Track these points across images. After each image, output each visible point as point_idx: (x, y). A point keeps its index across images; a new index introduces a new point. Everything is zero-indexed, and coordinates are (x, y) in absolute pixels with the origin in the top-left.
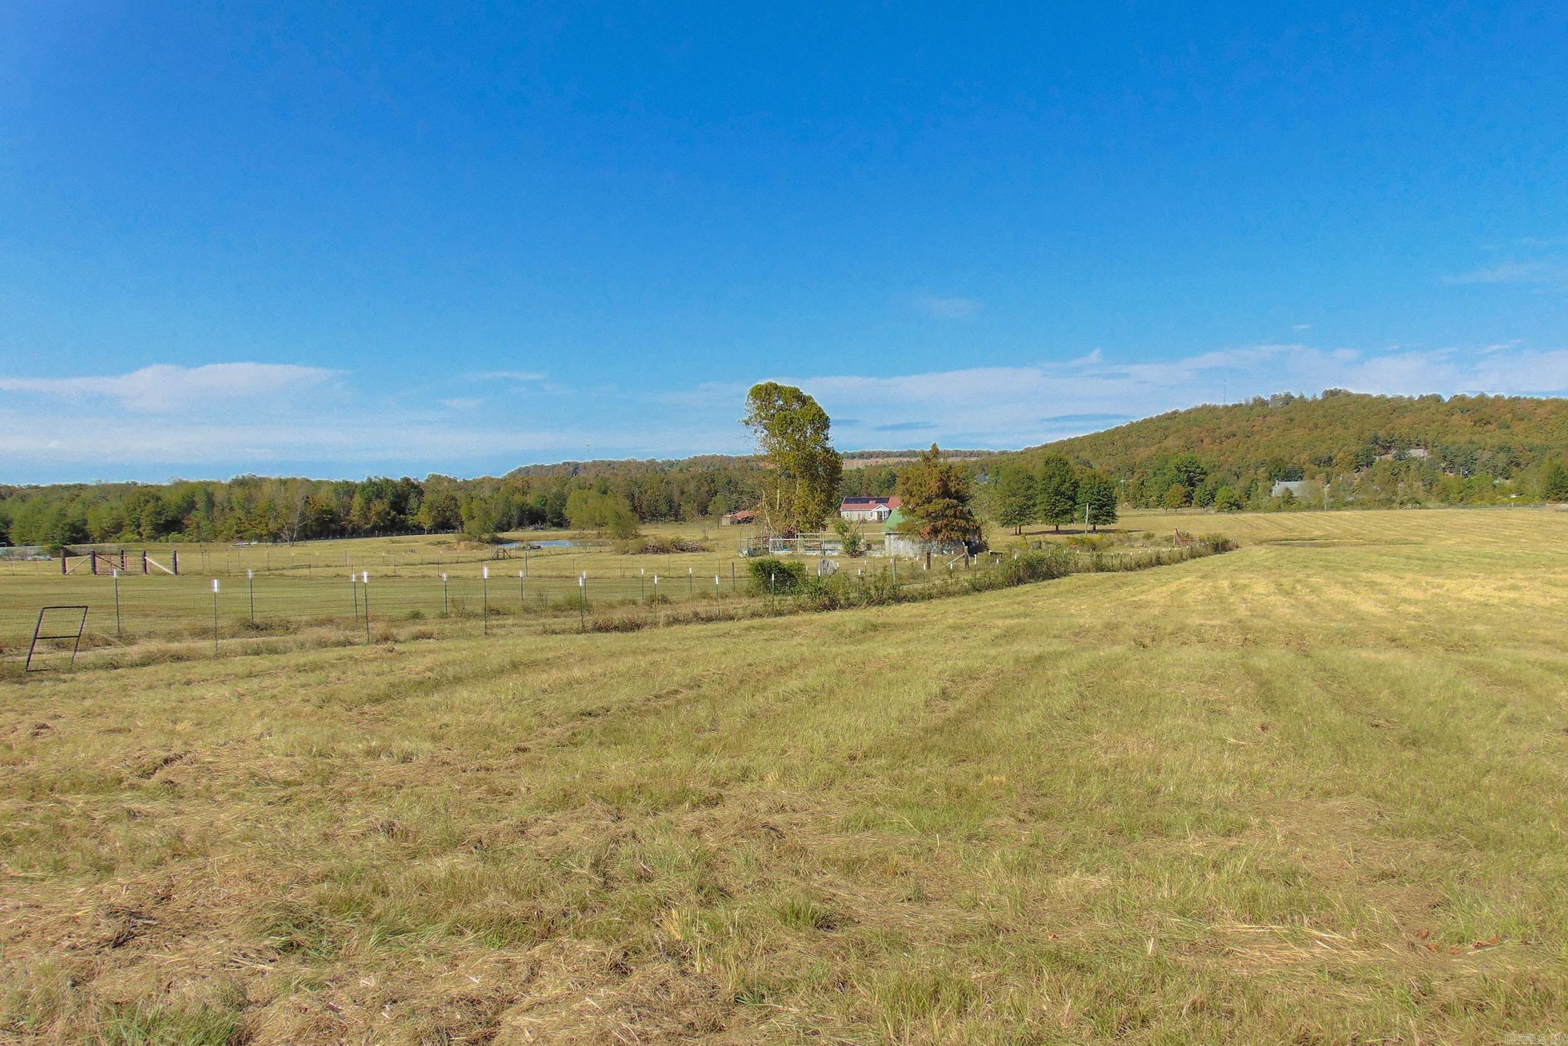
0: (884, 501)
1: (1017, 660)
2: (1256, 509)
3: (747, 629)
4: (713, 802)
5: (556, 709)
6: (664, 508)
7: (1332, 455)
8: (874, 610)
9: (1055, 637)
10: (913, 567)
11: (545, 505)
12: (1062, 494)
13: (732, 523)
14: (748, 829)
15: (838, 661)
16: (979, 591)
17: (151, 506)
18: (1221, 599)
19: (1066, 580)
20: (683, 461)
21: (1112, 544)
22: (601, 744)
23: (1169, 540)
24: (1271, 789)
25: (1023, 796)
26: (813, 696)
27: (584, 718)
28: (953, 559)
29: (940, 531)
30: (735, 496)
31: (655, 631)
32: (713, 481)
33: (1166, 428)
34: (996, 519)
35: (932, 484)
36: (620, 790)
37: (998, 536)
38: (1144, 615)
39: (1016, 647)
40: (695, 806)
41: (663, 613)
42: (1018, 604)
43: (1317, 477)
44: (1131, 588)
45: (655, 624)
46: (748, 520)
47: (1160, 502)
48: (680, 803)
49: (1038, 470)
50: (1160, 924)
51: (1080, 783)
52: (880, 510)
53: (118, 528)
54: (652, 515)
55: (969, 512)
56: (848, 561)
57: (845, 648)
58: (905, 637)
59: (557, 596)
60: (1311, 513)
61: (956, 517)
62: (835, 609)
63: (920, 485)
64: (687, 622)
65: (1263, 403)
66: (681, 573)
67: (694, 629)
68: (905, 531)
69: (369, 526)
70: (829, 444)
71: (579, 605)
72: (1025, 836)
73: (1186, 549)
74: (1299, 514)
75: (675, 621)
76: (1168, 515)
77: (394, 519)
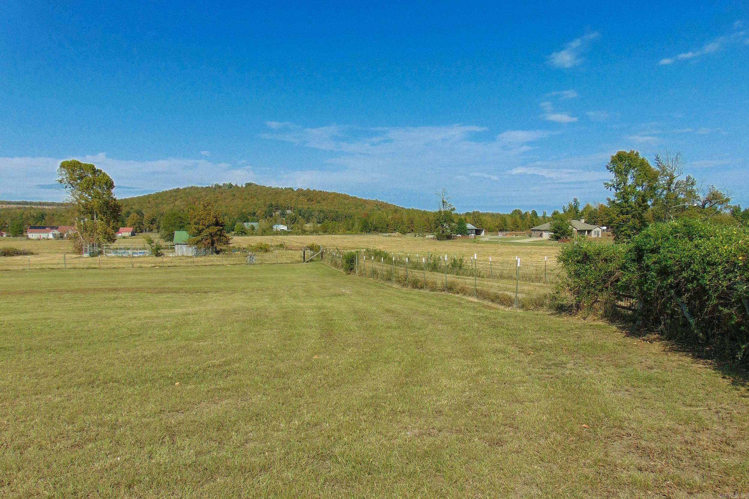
7: (255, 211)
33: (175, 196)
65: (220, 187)
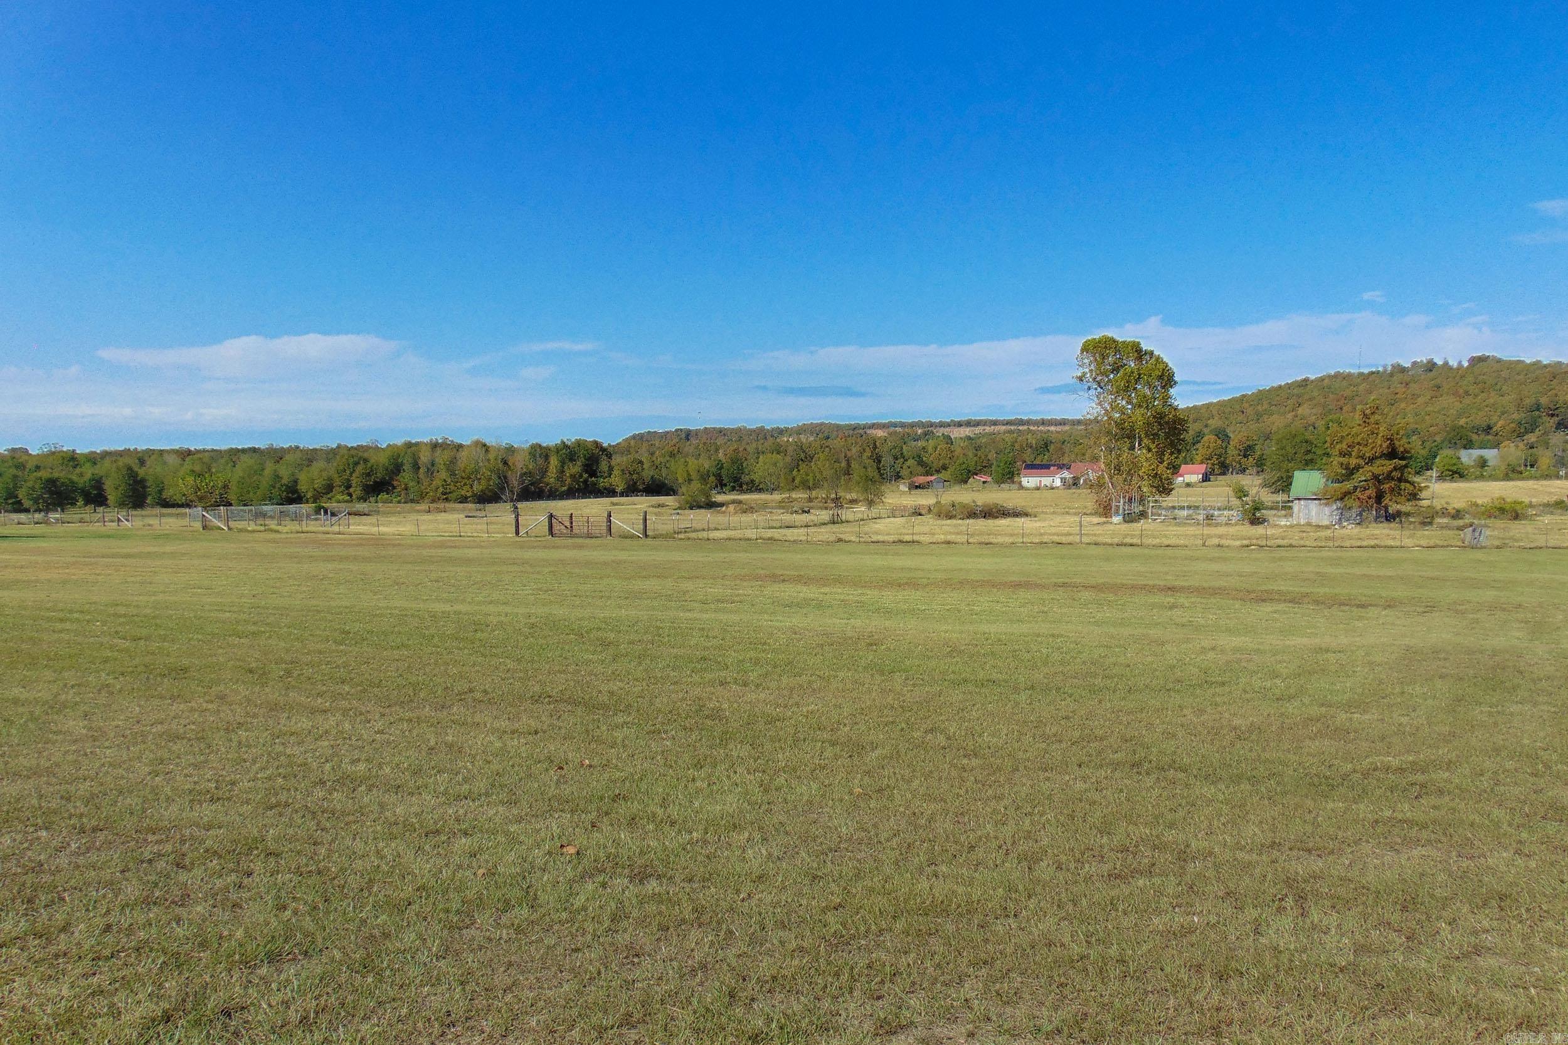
13: (909, 488)
17: (360, 469)
33: (1299, 396)
53: (329, 488)
65: (1403, 370)
69: (565, 488)
77: (586, 481)
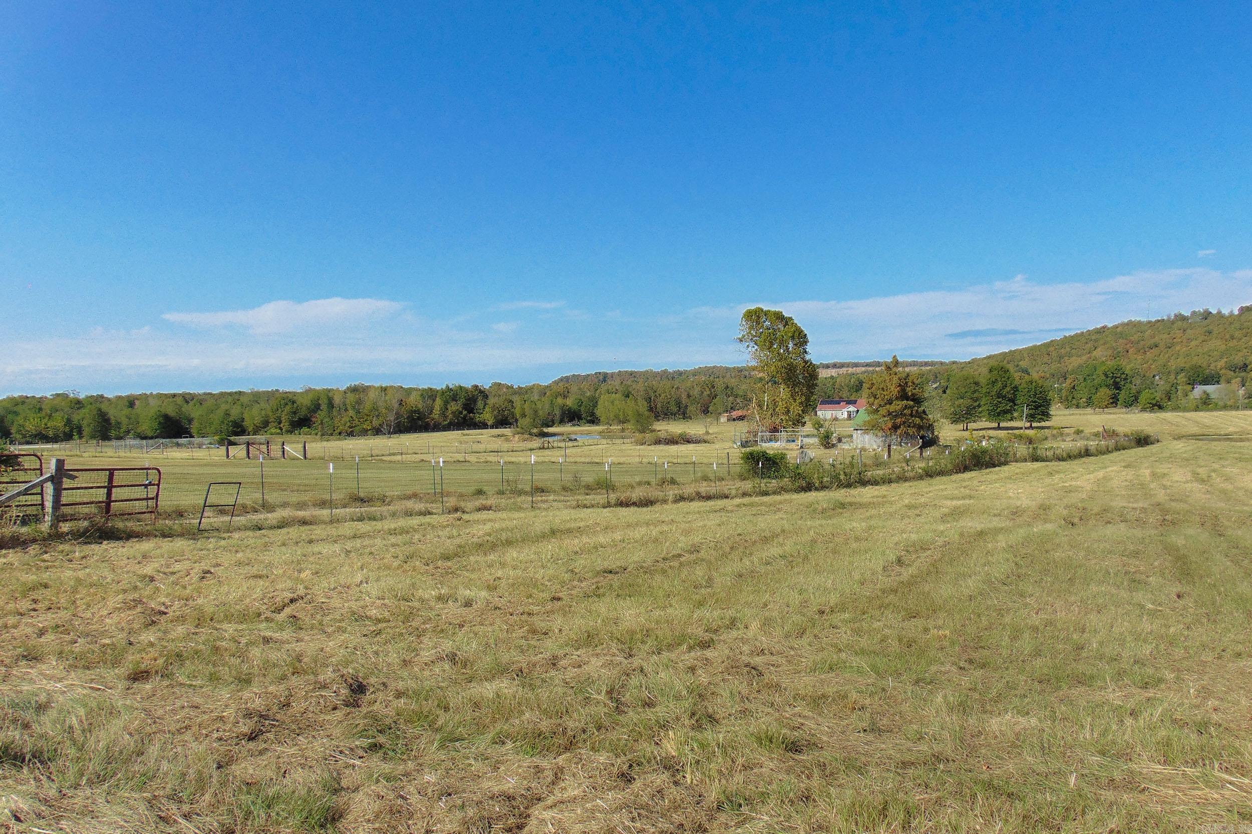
0: (853, 402)
1: (962, 535)
2: (1176, 408)
3: (738, 506)
4: (705, 645)
5: (584, 567)
6: (674, 409)
8: (843, 491)
9: (995, 515)
10: (876, 457)
11: (580, 406)
12: (1004, 397)
13: (728, 420)
14: (733, 667)
15: (812, 533)
16: (931, 476)
18: (1143, 486)
19: (1005, 468)
20: (689, 371)
21: (1046, 438)
22: (618, 596)
23: (1097, 435)
24: (1185, 648)
25: (964, 648)
26: (790, 560)
27: (606, 575)
28: (910, 450)
29: (899, 427)
30: (731, 399)
31: (665, 506)
32: (713, 387)
33: (1096, 341)
34: (947, 418)
35: (892, 389)
36: (632, 633)
37: (947, 432)
38: (1074, 498)
39: (961, 523)
40: (691, 648)
41: (672, 492)
42: (965, 487)
43: (1233, 381)
44: (1062, 475)
45: (665, 501)
46: (741, 418)
47: (1089, 403)
48: (679, 644)
49: (983, 376)
50: (1081, 761)
51: (1014, 638)
52: (849, 409)
53: (265, 423)
54: (665, 414)
55: (924, 412)
56: (822, 451)
57: (818, 522)
58: (868, 514)
59: (588, 479)
60: (1227, 413)
61: (911, 415)
62: (810, 490)
63: (883, 389)
64: (692, 500)
65: (1183, 318)
66: (687, 460)
67: (696, 505)
68: (870, 428)
69: (447, 422)
70: (807, 357)
71: (605, 485)
72: (965, 681)
73: (1111, 443)
74: (1215, 413)
75: (681, 499)
76: (1096, 414)
77: (465, 416)
